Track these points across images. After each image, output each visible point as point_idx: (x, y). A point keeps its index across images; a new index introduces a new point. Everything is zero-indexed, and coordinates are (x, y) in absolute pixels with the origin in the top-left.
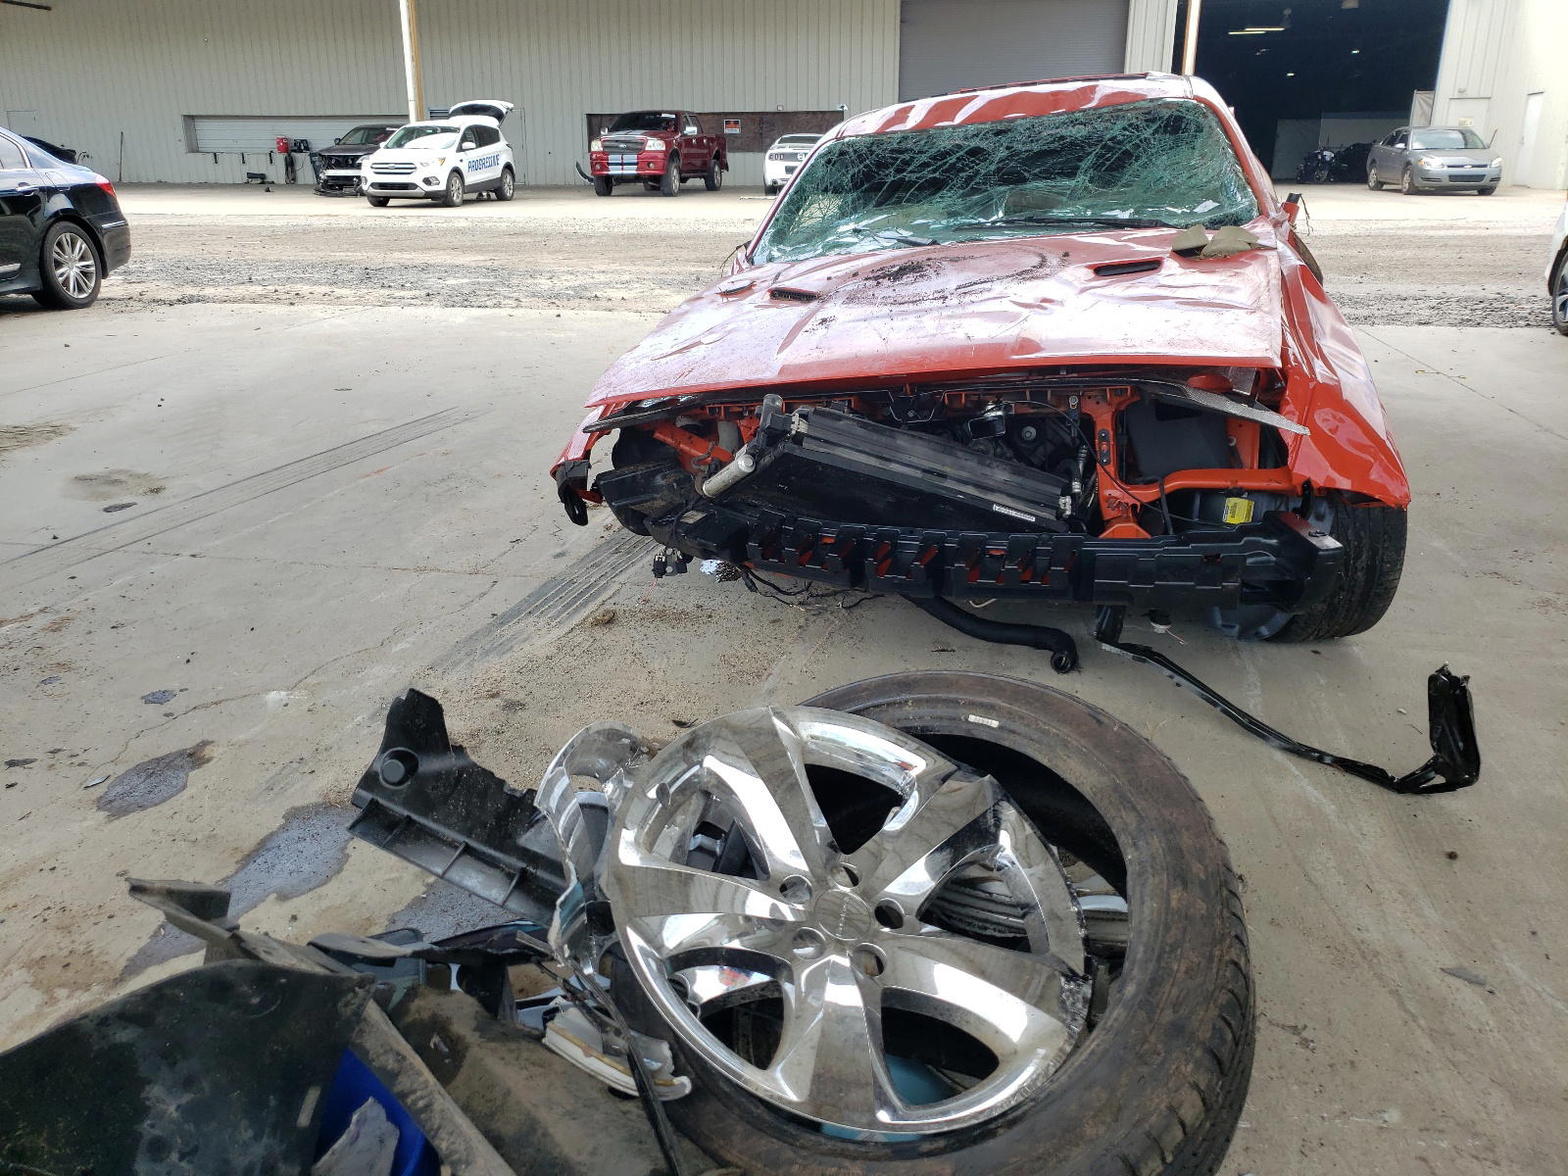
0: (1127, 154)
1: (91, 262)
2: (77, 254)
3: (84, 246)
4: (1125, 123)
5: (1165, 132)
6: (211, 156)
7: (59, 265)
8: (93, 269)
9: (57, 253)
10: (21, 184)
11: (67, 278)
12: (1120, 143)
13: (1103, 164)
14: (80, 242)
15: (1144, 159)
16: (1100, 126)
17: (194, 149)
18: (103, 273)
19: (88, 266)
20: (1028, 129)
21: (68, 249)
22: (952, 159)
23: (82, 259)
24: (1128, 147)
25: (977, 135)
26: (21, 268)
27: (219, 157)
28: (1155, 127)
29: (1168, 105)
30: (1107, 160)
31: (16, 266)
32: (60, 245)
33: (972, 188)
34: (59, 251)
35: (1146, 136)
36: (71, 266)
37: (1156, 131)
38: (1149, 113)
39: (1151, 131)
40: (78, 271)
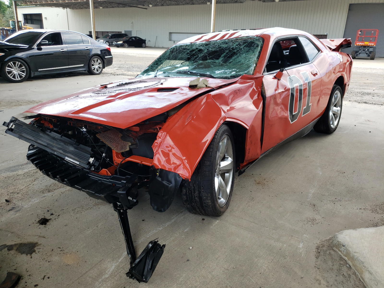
0: (234, 53)
1: (101, 65)
2: (98, 63)
3: (100, 61)
4: (237, 43)
5: (247, 47)
6: (173, 41)
7: (93, 65)
8: (101, 67)
9: (93, 63)
10: (86, 48)
11: (95, 68)
12: (234, 49)
13: (227, 56)
14: (99, 60)
15: (238, 55)
16: (231, 44)
17: (170, 40)
18: (104, 67)
19: (100, 66)
20: (213, 44)
21: (96, 62)
22: (194, 52)
23: (99, 64)
24: (235, 51)
25: (201, 45)
26: (84, 66)
27: (175, 42)
28: (245, 45)
29: (251, 38)
30: (229, 54)
31: (83, 65)
32: (94, 61)
33: (196, 61)
34: (94, 62)
35: (241, 48)
36: (96, 66)
37: (245, 46)
38: (245, 41)
39: (243, 46)
40: (98, 67)
